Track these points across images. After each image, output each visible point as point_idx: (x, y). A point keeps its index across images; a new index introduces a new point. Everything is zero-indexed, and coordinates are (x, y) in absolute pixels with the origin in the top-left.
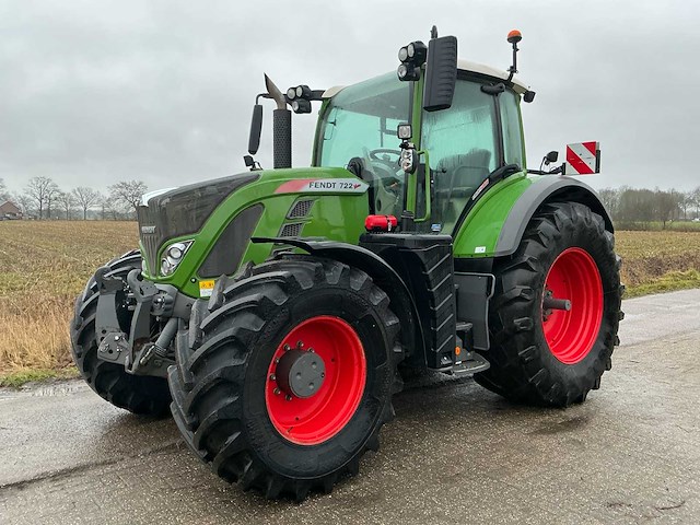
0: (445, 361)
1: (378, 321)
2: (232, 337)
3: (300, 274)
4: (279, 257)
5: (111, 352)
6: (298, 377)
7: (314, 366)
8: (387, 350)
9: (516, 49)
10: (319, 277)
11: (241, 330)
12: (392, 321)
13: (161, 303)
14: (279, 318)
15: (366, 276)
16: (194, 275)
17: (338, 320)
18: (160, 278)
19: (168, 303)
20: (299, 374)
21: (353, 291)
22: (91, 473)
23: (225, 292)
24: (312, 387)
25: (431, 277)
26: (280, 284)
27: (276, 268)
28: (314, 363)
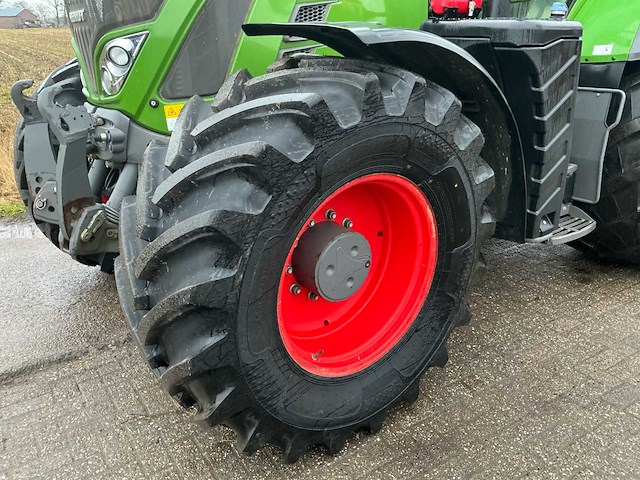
0: (544, 225)
1: (464, 178)
2: (209, 229)
3: (336, 97)
4: (293, 63)
5: (52, 209)
6: (330, 272)
7: (355, 253)
8: (473, 222)
10: (371, 103)
11: (225, 215)
12: (485, 174)
13: (107, 141)
14: (299, 187)
15: (450, 98)
16: (154, 95)
17: (399, 179)
18: (103, 98)
19: (117, 141)
20: (331, 267)
21: (428, 128)
22: (40, 377)
23: (194, 133)
24: (350, 284)
25: (545, 97)
26: (297, 120)
27: (289, 84)
28: (355, 247)
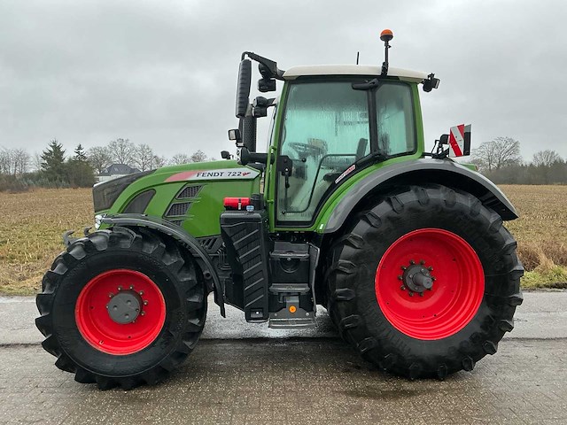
0: (256, 315)
1: (171, 277)
7: (129, 303)
9: (387, 46)
12: (188, 279)
14: (79, 268)
20: (116, 306)
21: (144, 254)
24: (127, 317)
25: (237, 248)
26: (82, 246)
